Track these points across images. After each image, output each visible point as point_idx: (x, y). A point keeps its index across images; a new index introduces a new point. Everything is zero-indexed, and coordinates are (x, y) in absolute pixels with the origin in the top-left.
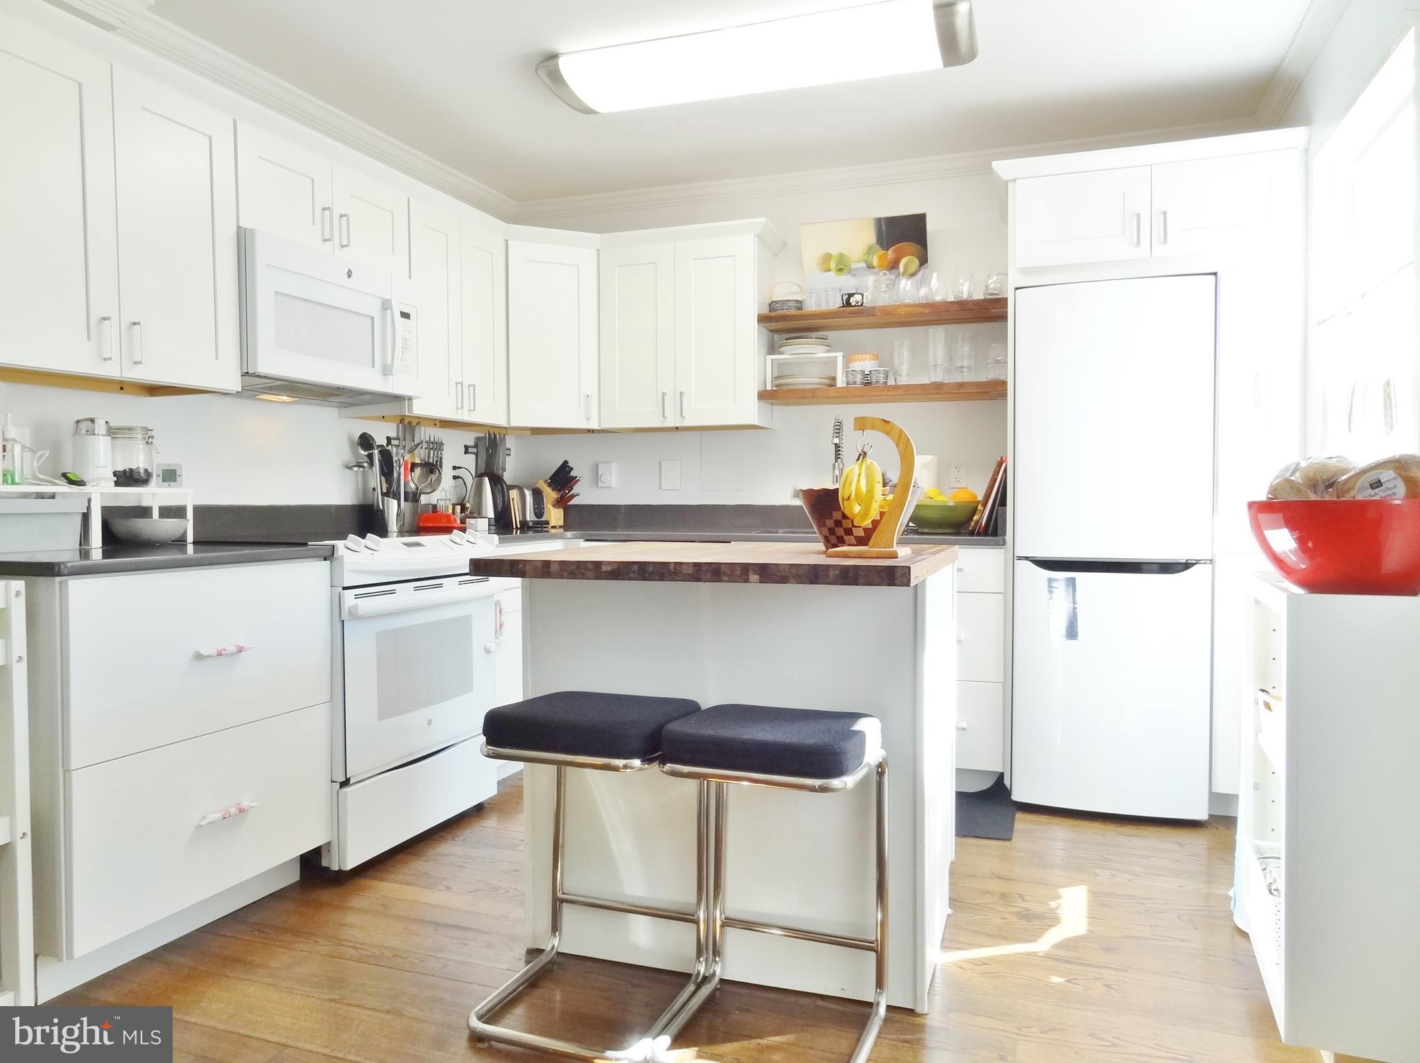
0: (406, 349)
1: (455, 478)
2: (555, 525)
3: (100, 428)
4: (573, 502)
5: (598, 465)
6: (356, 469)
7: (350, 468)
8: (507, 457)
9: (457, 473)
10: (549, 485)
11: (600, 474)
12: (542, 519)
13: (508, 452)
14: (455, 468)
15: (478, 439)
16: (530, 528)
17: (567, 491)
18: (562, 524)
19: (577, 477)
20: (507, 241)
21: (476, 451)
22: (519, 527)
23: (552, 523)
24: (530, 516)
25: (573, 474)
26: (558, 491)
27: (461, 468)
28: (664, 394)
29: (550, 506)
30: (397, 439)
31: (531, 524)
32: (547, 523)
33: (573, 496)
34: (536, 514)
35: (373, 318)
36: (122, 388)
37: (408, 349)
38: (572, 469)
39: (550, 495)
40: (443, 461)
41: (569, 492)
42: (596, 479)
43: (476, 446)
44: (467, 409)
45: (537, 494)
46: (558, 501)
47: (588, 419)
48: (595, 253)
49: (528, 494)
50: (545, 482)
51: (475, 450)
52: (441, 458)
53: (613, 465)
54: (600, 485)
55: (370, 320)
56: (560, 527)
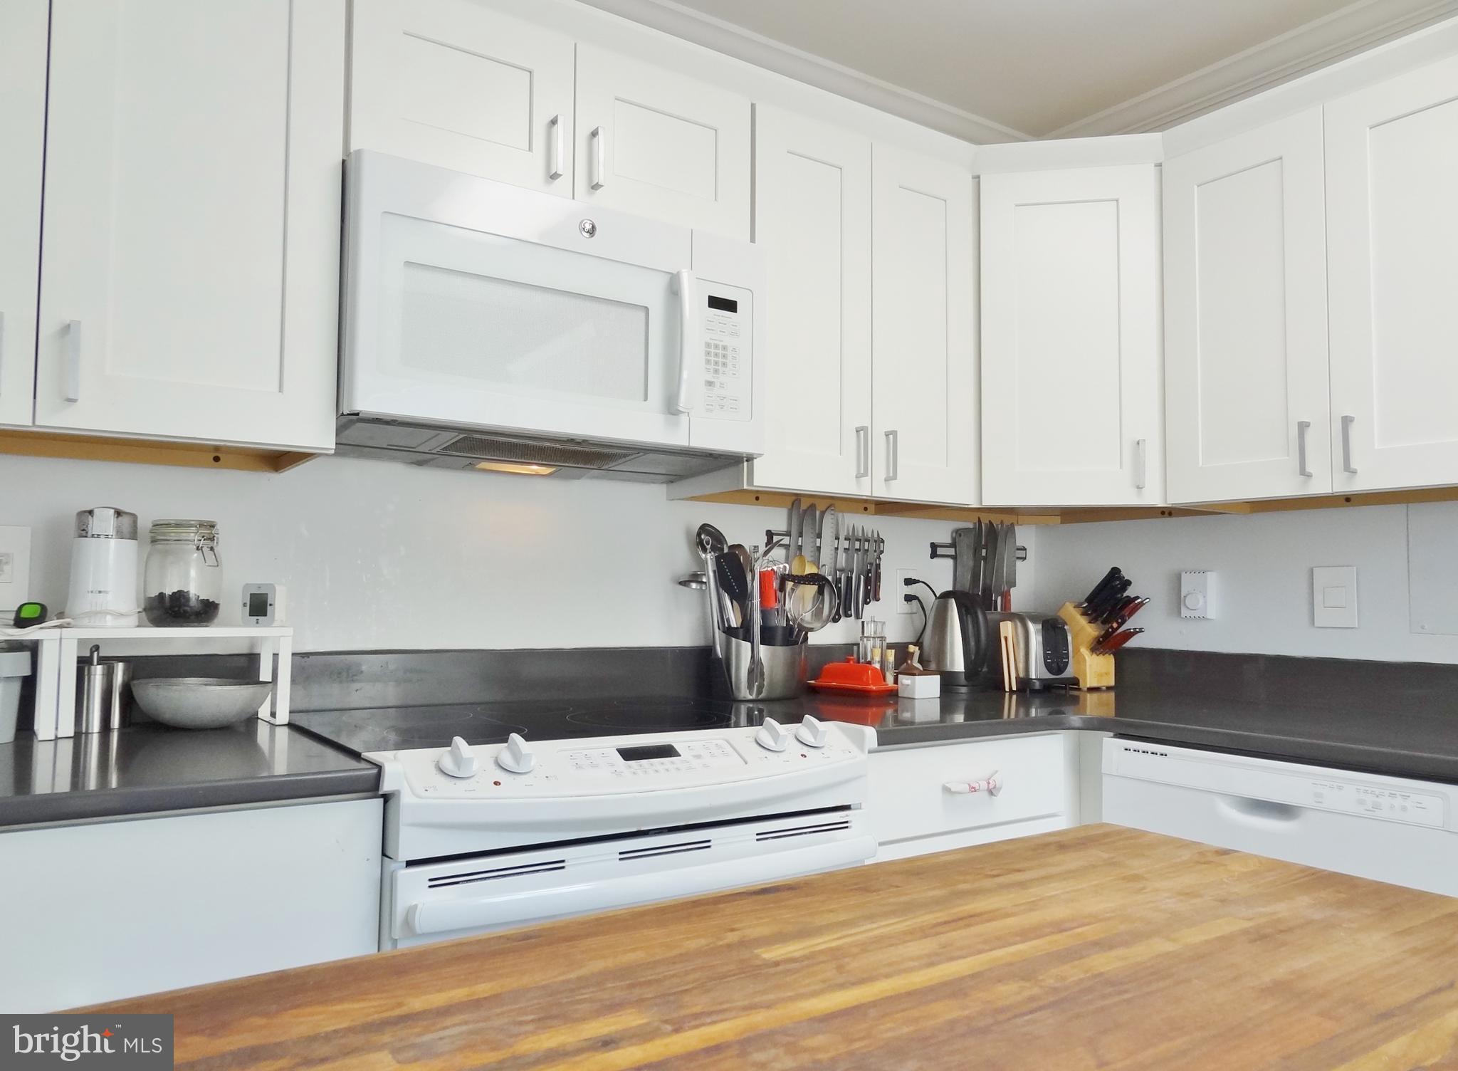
0: (724, 364)
1: (909, 598)
2: (1095, 685)
3: (104, 522)
4: (1132, 643)
5: (1180, 575)
6: (694, 585)
7: (684, 583)
8: (1019, 563)
9: (911, 590)
10: (1084, 614)
11: (1183, 594)
12: (1063, 676)
13: (1021, 554)
14: (909, 582)
15: (958, 533)
16: (1034, 692)
17: (1115, 625)
18: (1112, 683)
19: (1137, 598)
20: (977, 178)
21: (954, 554)
22: (1014, 688)
23: (1090, 681)
24: (1037, 670)
25: (1130, 592)
26: (1104, 622)
27: (918, 581)
28: (1303, 427)
29: (1085, 651)
30: (788, 534)
31: (1037, 685)
32: (1075, 681)
33: (1129, 635)
34: (1049, 667)
35: (647, 309)
36: (217, 459)
37: (730, 366)
38: (1128, 583)
39: (1082, 630)
40: (882, 570)
41: (1120, 625)
42: (1177, 601)
43: (953, 545)
44: (883, 476)
45: (1054, 630)
46: (1099, 642)
47: (1138, 487)
48: (1151, 171)
49: (1034, 630)
50: (1077, 607)
51: (951, 551)
52: (878, 566)
53: (1212, 579)
54: (1184, 612)
55: (642, 315)
56: (1109, 688)
